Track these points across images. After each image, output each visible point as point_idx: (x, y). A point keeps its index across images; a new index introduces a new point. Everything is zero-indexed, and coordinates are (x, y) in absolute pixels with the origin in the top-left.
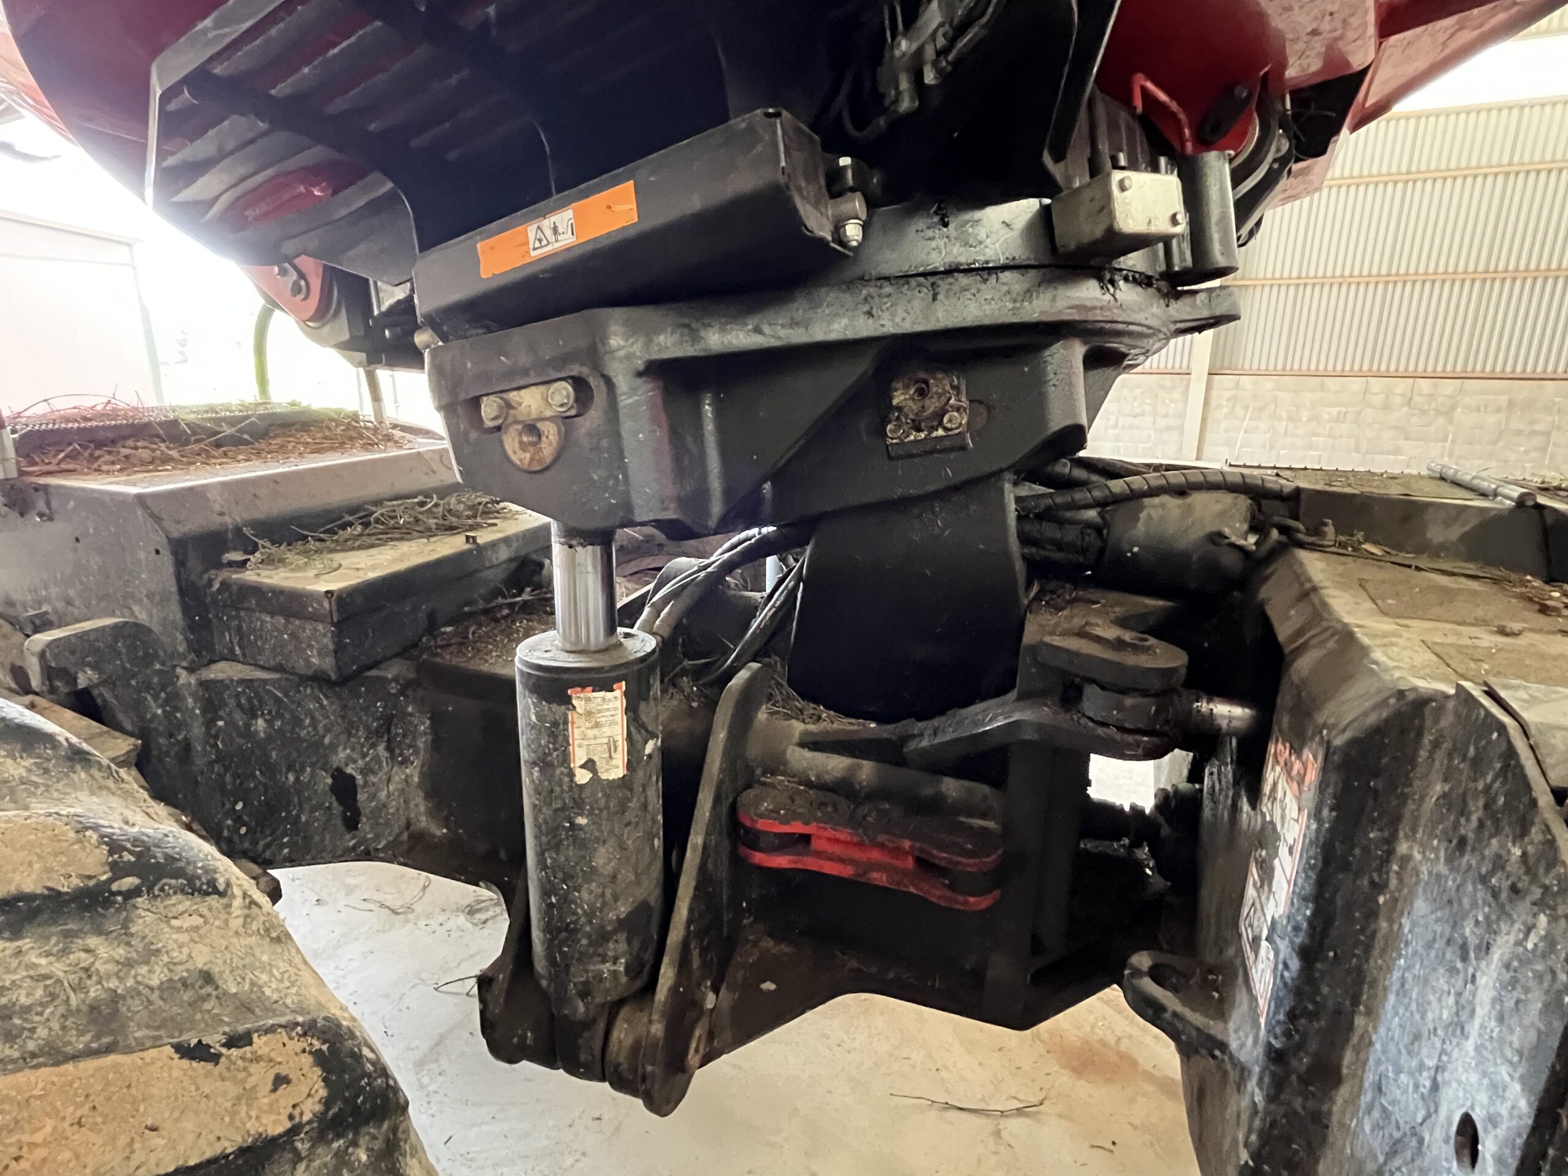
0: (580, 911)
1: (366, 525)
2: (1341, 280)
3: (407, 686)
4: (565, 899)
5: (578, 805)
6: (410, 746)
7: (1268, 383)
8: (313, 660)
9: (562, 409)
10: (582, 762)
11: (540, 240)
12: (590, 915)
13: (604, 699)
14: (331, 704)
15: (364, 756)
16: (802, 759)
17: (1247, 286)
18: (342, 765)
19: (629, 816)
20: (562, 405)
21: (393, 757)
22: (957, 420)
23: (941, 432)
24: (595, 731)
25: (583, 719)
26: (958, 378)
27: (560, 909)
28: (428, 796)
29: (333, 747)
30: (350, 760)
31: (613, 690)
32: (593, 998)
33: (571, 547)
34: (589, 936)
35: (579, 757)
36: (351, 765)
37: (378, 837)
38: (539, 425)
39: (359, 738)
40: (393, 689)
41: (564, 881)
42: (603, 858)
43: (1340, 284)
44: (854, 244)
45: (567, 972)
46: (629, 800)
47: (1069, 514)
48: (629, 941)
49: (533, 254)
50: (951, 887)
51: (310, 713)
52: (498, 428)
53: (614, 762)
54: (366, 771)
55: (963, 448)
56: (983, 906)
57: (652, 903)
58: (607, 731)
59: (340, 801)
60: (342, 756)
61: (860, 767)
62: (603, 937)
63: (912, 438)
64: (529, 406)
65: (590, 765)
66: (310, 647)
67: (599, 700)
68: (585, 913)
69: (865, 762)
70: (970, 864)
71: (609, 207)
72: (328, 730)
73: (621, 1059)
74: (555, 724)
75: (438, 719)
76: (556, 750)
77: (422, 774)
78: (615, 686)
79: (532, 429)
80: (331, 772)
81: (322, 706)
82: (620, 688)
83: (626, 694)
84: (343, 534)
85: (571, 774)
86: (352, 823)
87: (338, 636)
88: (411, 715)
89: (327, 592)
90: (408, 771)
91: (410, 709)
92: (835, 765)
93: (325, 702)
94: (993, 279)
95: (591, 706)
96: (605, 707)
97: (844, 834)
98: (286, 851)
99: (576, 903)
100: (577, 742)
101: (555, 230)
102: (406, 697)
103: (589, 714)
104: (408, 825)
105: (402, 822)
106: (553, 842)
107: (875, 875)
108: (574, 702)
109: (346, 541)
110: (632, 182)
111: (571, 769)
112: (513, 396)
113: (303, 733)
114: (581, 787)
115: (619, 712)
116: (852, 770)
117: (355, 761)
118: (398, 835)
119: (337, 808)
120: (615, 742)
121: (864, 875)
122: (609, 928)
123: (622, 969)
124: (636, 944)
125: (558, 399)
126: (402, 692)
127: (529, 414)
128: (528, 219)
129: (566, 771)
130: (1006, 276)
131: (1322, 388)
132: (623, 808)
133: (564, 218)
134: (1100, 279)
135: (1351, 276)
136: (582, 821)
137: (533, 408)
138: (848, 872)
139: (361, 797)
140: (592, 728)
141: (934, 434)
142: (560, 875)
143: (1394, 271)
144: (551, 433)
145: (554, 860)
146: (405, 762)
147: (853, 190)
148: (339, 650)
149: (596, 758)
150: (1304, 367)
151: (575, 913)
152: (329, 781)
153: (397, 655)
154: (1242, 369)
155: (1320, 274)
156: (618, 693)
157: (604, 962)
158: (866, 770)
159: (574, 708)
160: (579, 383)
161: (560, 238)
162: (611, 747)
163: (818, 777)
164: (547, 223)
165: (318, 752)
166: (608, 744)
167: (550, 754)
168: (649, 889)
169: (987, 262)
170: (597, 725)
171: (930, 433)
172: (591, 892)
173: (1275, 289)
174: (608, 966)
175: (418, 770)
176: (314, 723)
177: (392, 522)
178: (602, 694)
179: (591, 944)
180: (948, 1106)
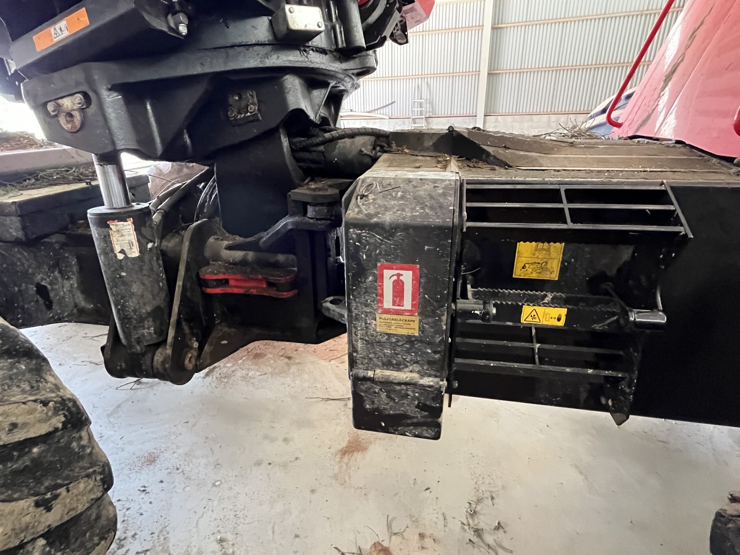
0: (130, 310)
1: (37, 180)
2: (538, 70)
3: (63, 245)
4: (123, 306)
5: (121, 268)
6: (70, 272)
7: (509, 119)
8: (14, 233)
9: (80, 105)
10: (119, 251)
11: (56, 34)
12: (135, 311)
13: (123, 225)
14: (29, 255)
15: (49, 277)
16: (226, 254)
17: (500, 73)
18: (40, 281)
19: (145, 272)
20: (79, 104)
21: (63, 277)
22: (253, 108)
23: (249, 114)
24: (122, 238)
25: (116, 233)
26: (252, 92)
27: (122, 310)
28: (83, 292)
29: (33, 274)
30: (43, 279)
31: (127, 221)
32: (143, 343)
33: (101, 165)
34: (136, 320)
35: (117, 249)
36: (44, 281)
37: (63, 312)
38: (73, 113)
39: (45, 269)
40: (57, 246)
41: (121, 299)
42: (135, 288)
43: (538, 72)
44: (184, 34)
45: (130, 336)
46: (144, 266)
47: (314, 149)
48: (154, 321)
49: (55, 40)
50: (277, 290)
51: (19, 259)
52: (56, 116)
53: (133, 250)
54: (51, 283)
55: (258, 120)
56: (289, 296)
57: (162, 306)
58: (127, 238)
59: (41, 296)
60: (39, 277)
61: (247, 254)
62: (141, 320)
63: (239, 117)
64: (67, 105)
65: (122, 252)
66: (11, 228)
67: (121, 226)
68: (132, 310)
69: (250, 252)
70: (283, 280)
71: (78, 19)
72: (30, 266)
73: (159, 366)
74: (105, 236)
75: (79, 259)
76: (107, 247)
77: (78, 284)
78: (127, 219)
79: (70, 115)
80: (35, 284)
81: (25, 256)
82: (130, 220)
83: (134, 223)
84: (25, 183)
85: (116, 256)
86: (49, 305)
87: (23, 222)
88: (68, 257)
89: (13, 203)
90: (71, 282)
91: (67, 255)
92: (238, 255)
93: (26, 254)
94: (251, 49)
95: (118, 228)
96: (125, 228)
97: (238, 277)
98: (21, 321)
99: (127, 307)
100: (115, 243)
101: (61, 29)
102: (64, 250)
103: (118, 231)
104: (76, 306)
105: (73, 304)
106: (114, 284)
107: (252, 290)
108: (111, 226)
109: (26, 186)
110: (84, 9)
111: (115, 254)
112: (60, 101)
113: (18, 269)
114: (121, 260)
115: (132, 230)
116: (245, 257)
117: (45, 280)
118: (72, 310)
119: (41, 301)
120: (132, 242)
121: (248, 291)
122: (144, 316)
123: (153, 332)
124: (158, 322)
125: (77, 101)
126: (61, 248)
127: (68, 108)
128: (49, 26)
129: (113, 255)
130: (256, 48)
131: (532, 120)
132: (141, 269)
133: (63, 24)
134: (300, 50)
135: (542, 68)
136: (124, 274)
137: (69, 105)
138: (241, 291)
139: (52, 295)
140: (120, 237)
141: (247, 115)
142: (120, 297)
143: (559, 65)
144: (78, 117)
145: (116, 291)
146: (69, 279)
147: (179, 12)
148: (24, 228)
149: (124, 249)
150: (524, 111)
151: (128, 311)
152: (35, 289)
153: (56, 233)
154: (499, 113)
155: (529, 67)
156: (129, 222)
157: (144, 329)
158: (251, 255)
159: (111, 229)
160: (86, 95)
161: (63, 32)
162: (131, 244)
163: (233, 260)
164: (57, 26)
165: (26, 277)
166: (129, 243)
167: (106, 249)
168: (160, 301)
169: (247, 42)
170: (122, 235)
171: (245, 115)
172: (133, 303)
173: (511, 74)
174: (146, 331)
175: (75, 280)
176: (23, 264)
177: (51, 178)
178: (122, 223)
179: (138, 323)
180: (328, 399)
